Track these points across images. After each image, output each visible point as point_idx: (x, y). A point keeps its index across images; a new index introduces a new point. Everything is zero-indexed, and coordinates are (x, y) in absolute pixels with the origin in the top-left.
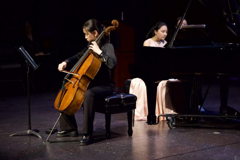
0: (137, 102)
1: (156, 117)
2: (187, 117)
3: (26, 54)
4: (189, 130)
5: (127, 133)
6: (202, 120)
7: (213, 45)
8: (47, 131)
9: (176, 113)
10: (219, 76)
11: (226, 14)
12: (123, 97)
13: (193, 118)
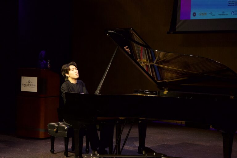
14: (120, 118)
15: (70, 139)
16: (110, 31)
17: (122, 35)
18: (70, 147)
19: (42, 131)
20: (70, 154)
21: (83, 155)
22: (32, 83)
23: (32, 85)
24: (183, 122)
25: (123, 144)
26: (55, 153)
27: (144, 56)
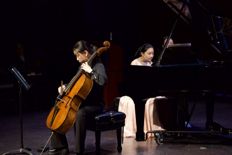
0: (125, 120)
1: (144, 133)
2: (175, 133)
3: (18, 74)
4: (176, 146)
5: (116, 150)
6: (188, 136)
7: (199, 63)
8: (39, 149)
9: (164, 130)
10: (204, 92)
11: (211, 33)
12: (112, 115)
13: (181, 134)
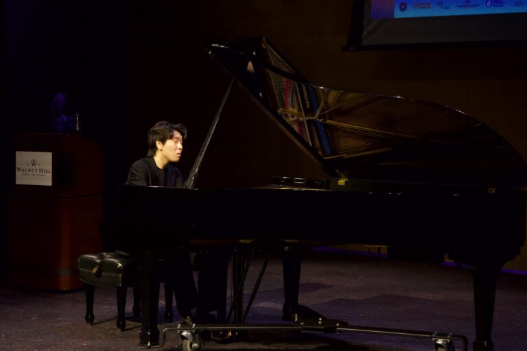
2: (223, 330)
14: (242, 241)
15: (130, 290)
16: (216, 45)
17: (243, 53)
18: (129, 308)
19: (64, 274)
20: (129, 324)
21: (158, 326)
22: (38, 165)
23: (41, 170)
24: (384, 249)
25: (248, 301)
26: (95, 324)
27: (292, 100)
